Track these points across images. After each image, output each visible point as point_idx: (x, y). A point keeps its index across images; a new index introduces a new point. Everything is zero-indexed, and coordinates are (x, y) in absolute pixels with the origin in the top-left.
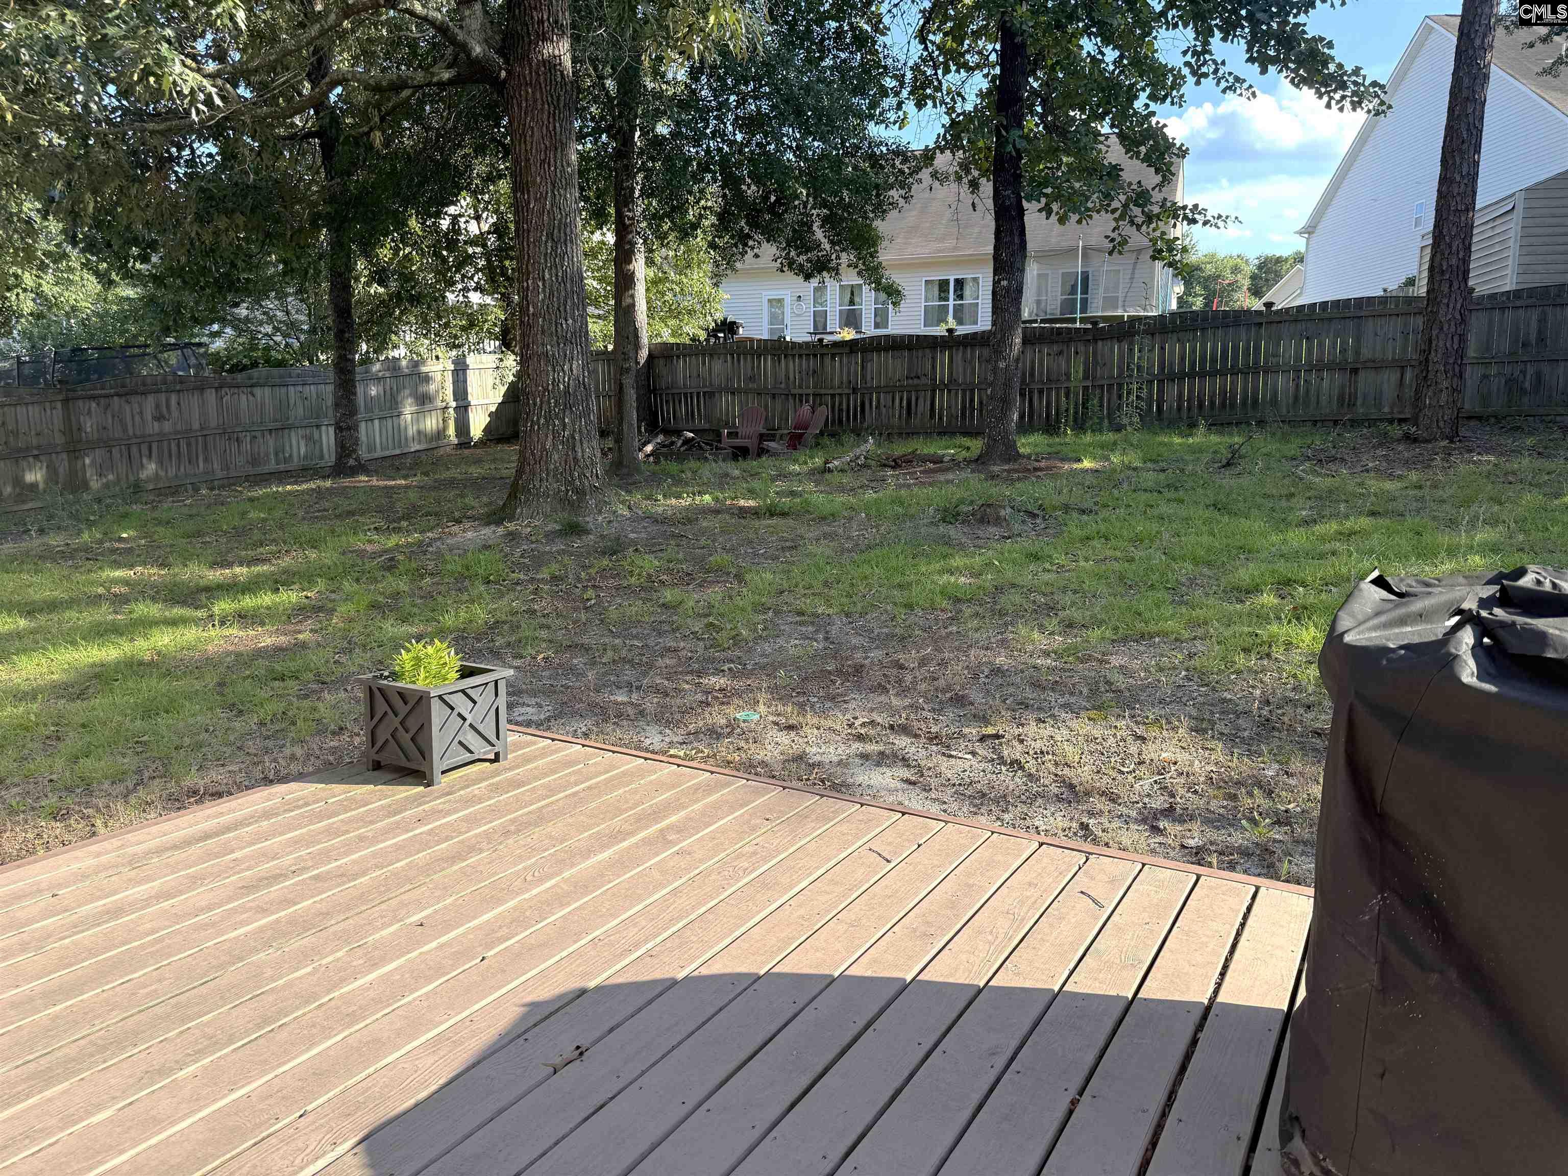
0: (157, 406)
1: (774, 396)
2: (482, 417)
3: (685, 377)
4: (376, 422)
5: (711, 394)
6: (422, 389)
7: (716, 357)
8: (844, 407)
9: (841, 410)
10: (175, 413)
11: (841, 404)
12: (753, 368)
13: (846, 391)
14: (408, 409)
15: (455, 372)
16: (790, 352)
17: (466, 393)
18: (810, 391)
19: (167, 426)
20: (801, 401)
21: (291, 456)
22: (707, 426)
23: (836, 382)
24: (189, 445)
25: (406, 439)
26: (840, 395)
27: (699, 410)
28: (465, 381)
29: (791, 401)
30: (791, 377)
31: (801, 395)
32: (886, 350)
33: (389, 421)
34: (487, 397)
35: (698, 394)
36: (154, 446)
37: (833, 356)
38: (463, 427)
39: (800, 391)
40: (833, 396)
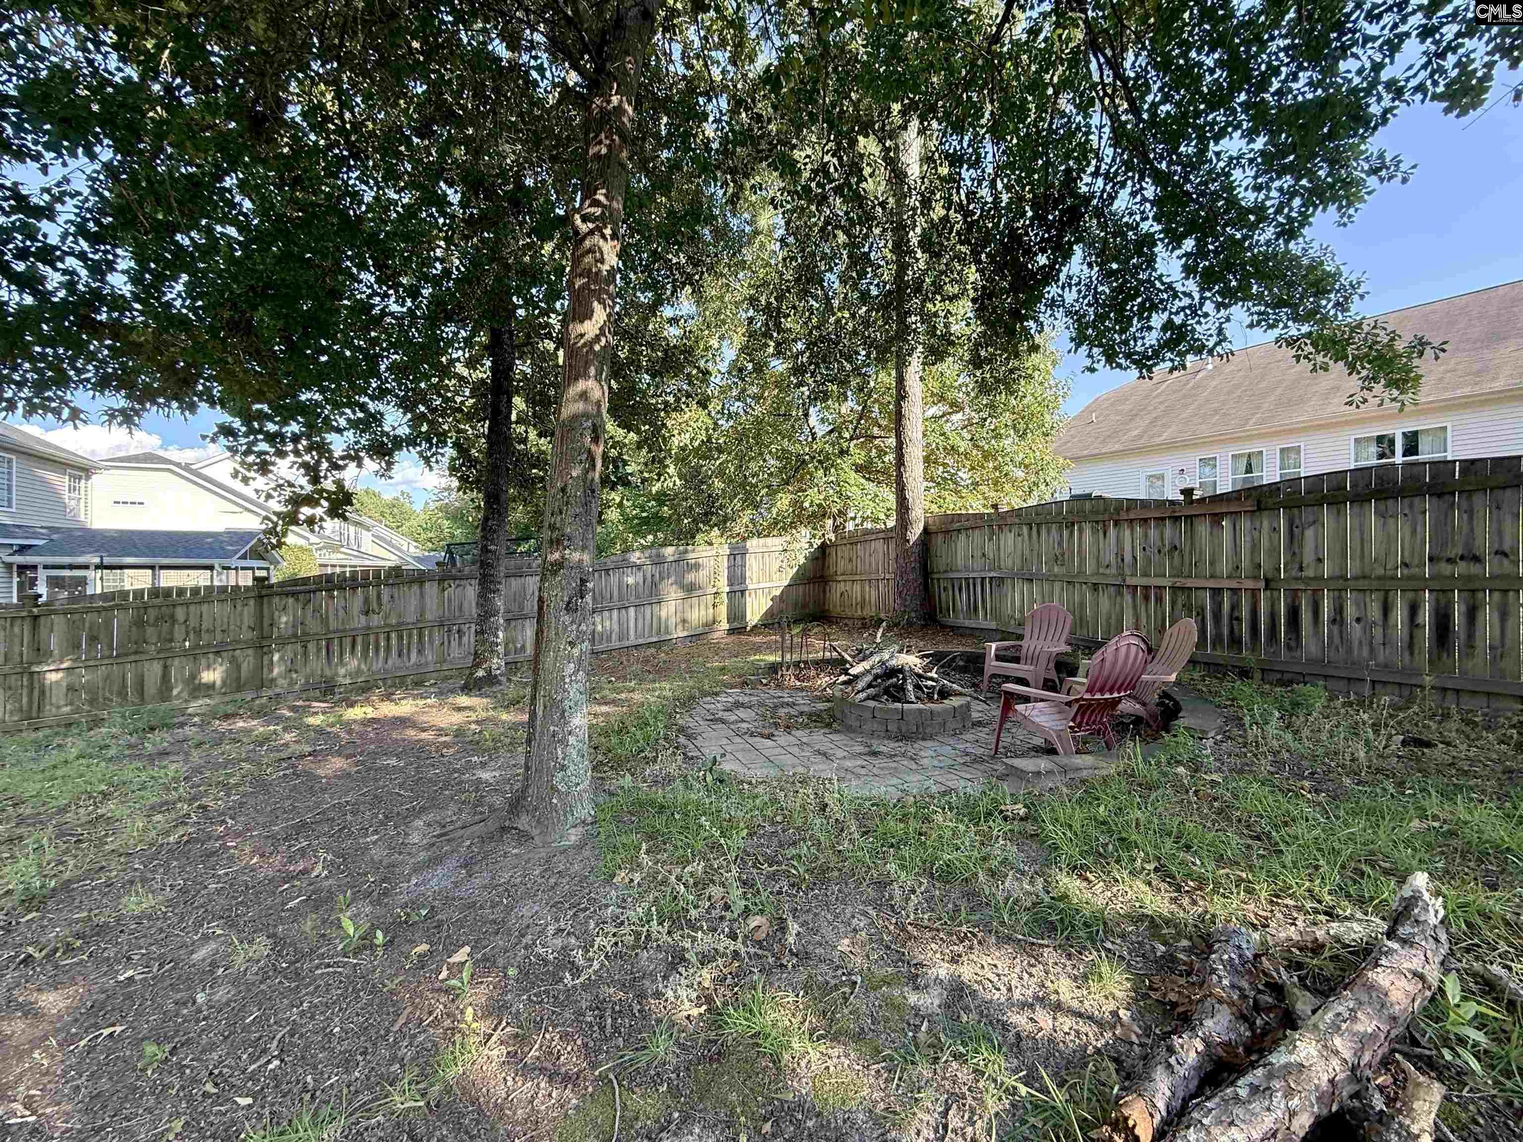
0: (366, 600)
1: (1095, 587)
2: (763, 601)
3: (966, 558)
4: (632, 610)
5: (1000, 581)
6: (690, 577)
7: (1006, 529)
8: (1245, 613)
9: (1235, 618)
10: (386, 607)
11: (1235, 607)
12: (1060, 544)
13: (1250, 584)
14: (672, 594)
15: (732, 556)
16: (1124, 516)
17: (743, 578)
18: (1166, 582)
19: (376, 620)
20: (1146, 598)
21: (523, 647)
22: (993, 625)
23: (1224, 567)
24: (400, 638)
25: (667, 627)
26: (1235, 591)
27: (984, 601)
28: (744, 566)
29: (1128, 598)
30: (1128, 558)
31: (1146, 588)
32: (1360, 498)
33: (648, 610)
34: (771, 580)
35: (983, 579)
36: (359, 640)
37: (1217, 519)
38: (736, 615)
39: (1145, 581)
40: (1216, 592)
